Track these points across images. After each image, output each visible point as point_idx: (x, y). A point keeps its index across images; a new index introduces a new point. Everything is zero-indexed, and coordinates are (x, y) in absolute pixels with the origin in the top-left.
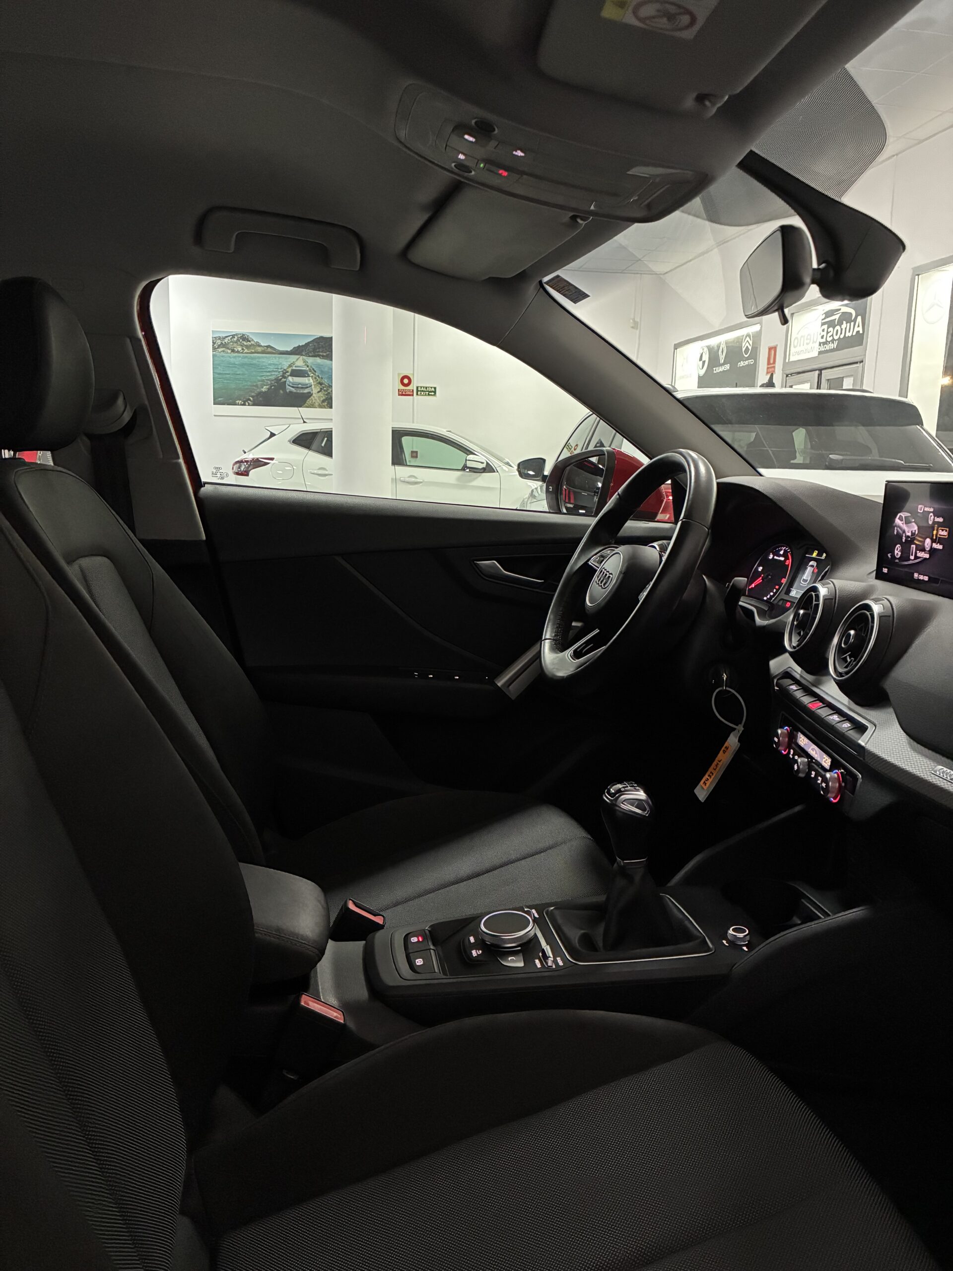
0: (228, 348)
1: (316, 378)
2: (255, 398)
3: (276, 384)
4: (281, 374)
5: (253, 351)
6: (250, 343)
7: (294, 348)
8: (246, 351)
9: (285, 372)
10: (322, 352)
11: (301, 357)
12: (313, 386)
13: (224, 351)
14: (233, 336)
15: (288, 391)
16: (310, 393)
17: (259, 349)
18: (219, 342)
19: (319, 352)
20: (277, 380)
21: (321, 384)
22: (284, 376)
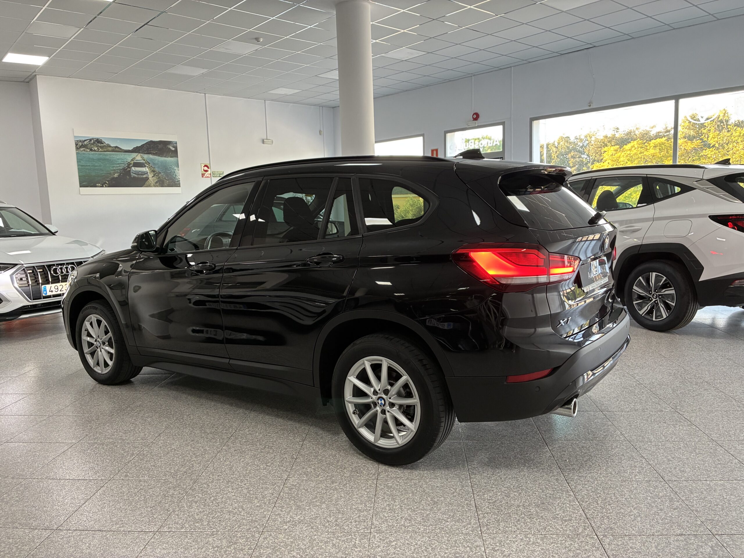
0: (87, 148)
1: (150, 168)
2: (110, 182)
3: (124, 172)
4: (127, 165)
5: (106, 150)
6: (103, 145)
7: (134, 148)
8: (100, 150)
9: (129, 164)
10: (153, 151)
11: (139, 155)
12: (149, 173)
13: (84, 150)
14: (91, 140)
15: (132, 176)
16: (147, 177)
17: (110, 149)
18: (80, 144)
19: (151, 151)
20: (124, 169)
21: (154, 171)
22: (129, 167)
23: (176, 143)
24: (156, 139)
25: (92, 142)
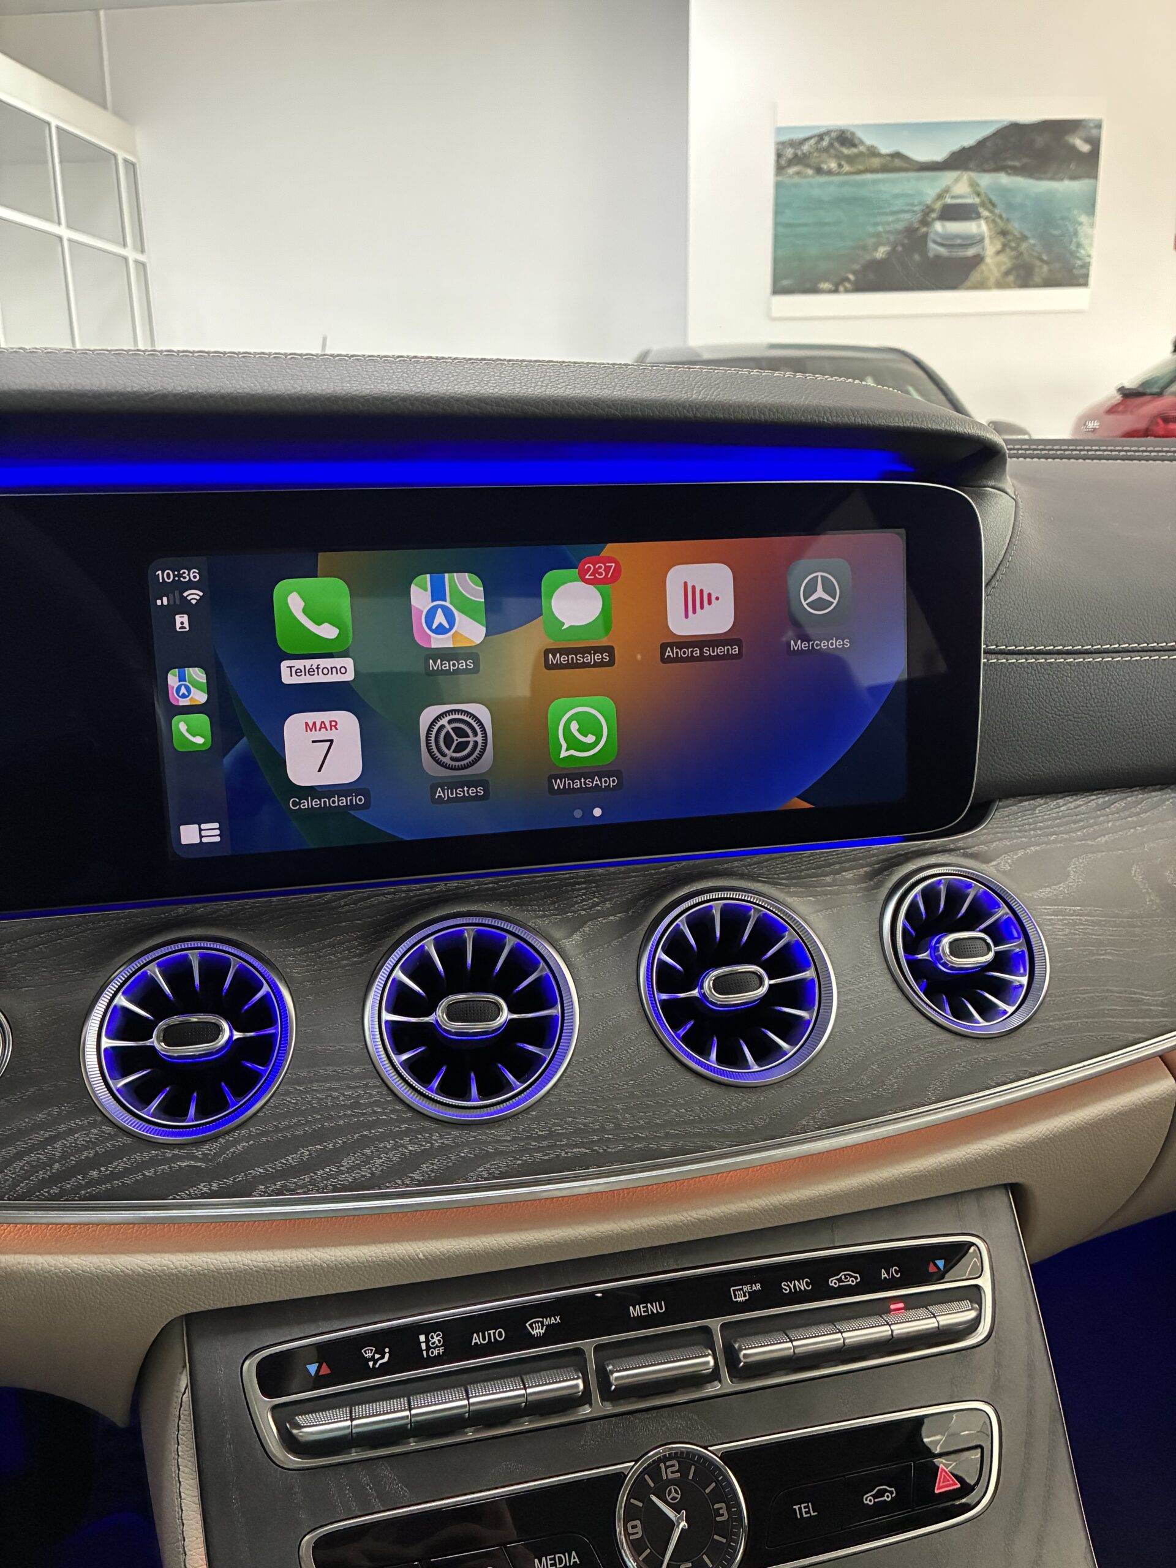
0: (809, 166)
1: (994, 221)
2: (860, 275)
3: (906, 241)
4: (919, 216)
5: (861, 167)
6: (855, 150)
7: (951, 154)
8: (847, 168)
9: (927, 211)
10: (1013, 159)
11: (966, 176)
12: (987, 241)
13: (798, 173)
14: (821, 137)
15: (931, 254)
16: (978, 255)
17: (876, 162)
18: (789, 152)
19: (1006, 159)
20: (910, 231)
21: (1004, 233)
22: (925, 222)
23: (1099, 126)
24: (1029, 113)
25: (825, 143)
